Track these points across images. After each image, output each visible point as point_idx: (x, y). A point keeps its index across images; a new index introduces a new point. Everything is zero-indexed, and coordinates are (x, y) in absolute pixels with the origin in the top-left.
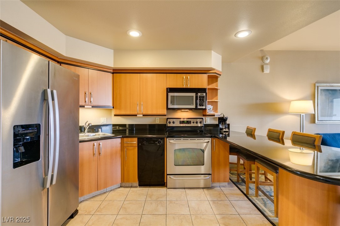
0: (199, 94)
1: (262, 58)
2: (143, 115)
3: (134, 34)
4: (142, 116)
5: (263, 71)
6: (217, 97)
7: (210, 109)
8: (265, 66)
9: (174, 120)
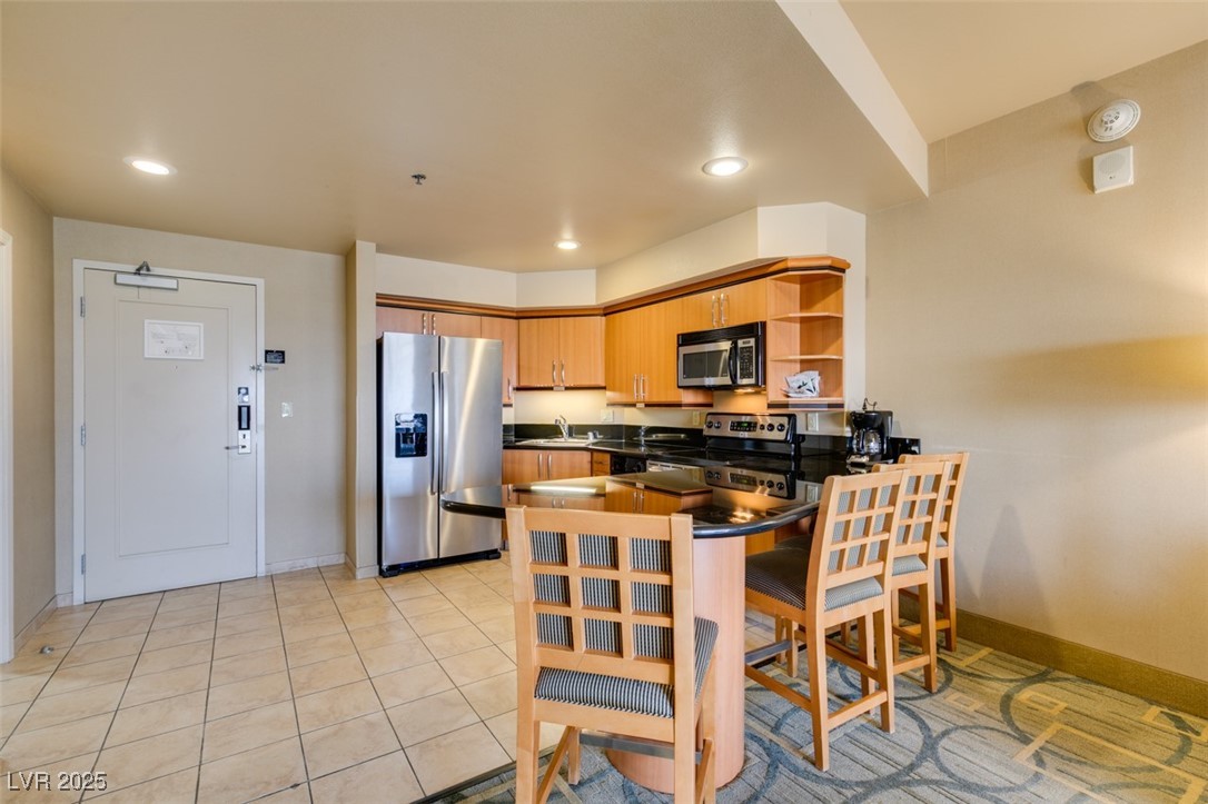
0: (740, 343)
1: (1087, 124)
2: (647, 405)
3: (567, 245)
4: (642, 405)
5: (1092, 188)
6: (839, 342)
7: (804, 385)
8: (1097, 161)
9: (721, 418)
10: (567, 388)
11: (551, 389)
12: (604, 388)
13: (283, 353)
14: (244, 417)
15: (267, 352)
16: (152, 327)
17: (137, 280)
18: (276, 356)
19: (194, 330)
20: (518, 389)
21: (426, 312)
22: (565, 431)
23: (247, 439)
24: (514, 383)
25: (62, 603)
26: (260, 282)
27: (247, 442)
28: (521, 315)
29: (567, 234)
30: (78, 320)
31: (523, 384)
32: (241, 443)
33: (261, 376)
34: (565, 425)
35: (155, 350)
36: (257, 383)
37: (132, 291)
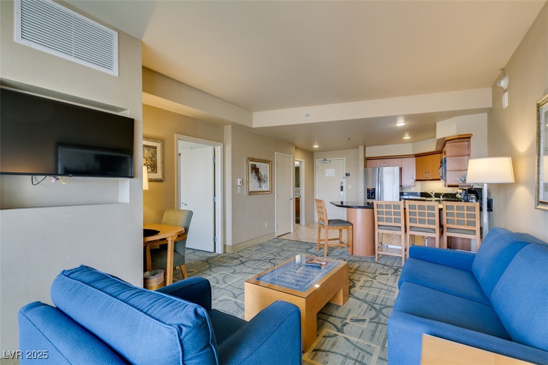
3: (407, 137)
10: (430, 180)
11: (425, 180)
12: (439, 180)
14: (342, 188)
15: (346, 174)
16: (327, 170)
17: (324, 162)
18: (348, 175)
19: (333, 170)
20: (416, 180)
21: (383, 159)
22: (433, 195)
23: (342, 193)
24: (415, 179)
25: (315, 221)
26: (345, 158)
27: (342, 194)
28: (417, 156)
30: (317, 170)
31: (418, 179)
33: (345, 179)
34: (434, 193)
35: (327, 175)
36: (344, 181)
37: (323, 164)
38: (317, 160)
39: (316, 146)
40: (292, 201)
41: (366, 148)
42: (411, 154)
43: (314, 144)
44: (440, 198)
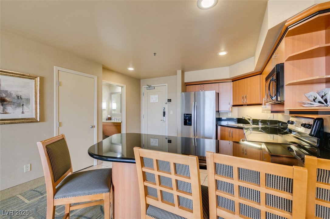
10: (248, 105)
11: (242, 105)
12: (261, 104)
13: (171, 100)
14: (164, 113)
15: (168, 100)
16: (152, 96)
17: (149, 88)
18: (169, 100)
19: (157, 96)
20: (233, 106)
21: (201, 85)
22: (250, 122)
24: (232, 104)
26: (167, 85)
27: (164, 119)
29: (223, 48)
30: (143, 97)
31: (235, 104)
32: (163, 119)
33: (167, 105)
34: (251, 119)
35: (152, 101)
36: (166, 106)
37: (149, 90)
38: (143, 87)
39: (131, 69)
40: (95, 129)
41: (185, 73)
42: (228, 77)
43: (129, 66)
44: (258, 124)
